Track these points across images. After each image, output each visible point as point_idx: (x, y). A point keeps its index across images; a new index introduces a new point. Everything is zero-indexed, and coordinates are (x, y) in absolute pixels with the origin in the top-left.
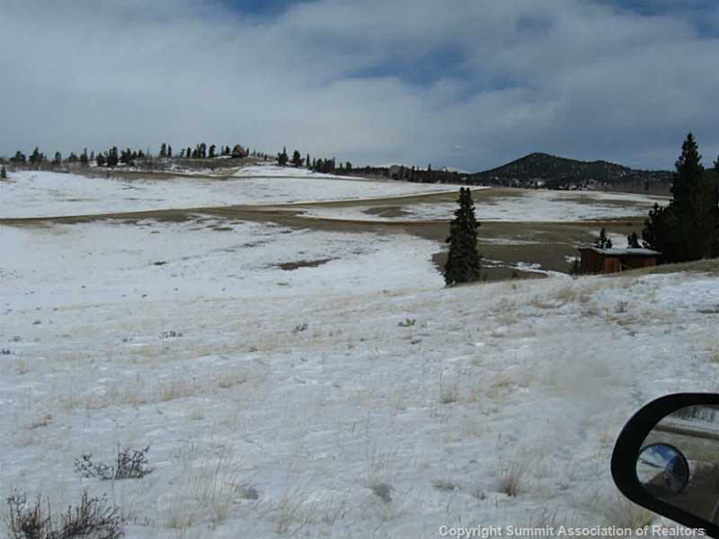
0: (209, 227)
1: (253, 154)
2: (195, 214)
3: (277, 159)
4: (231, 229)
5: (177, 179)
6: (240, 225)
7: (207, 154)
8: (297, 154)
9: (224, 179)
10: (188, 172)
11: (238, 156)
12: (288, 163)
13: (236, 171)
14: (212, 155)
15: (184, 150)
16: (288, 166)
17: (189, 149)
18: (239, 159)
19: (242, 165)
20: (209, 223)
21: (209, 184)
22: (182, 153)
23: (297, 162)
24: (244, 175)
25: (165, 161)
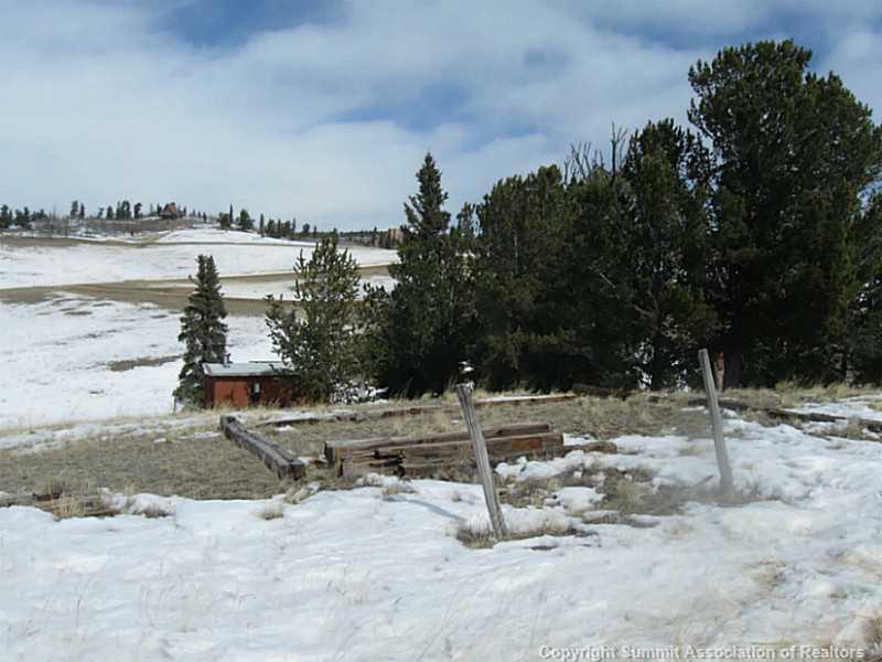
0: (63, 310)
1: (193, 215)
2: (60, 293)
3: (218, 221)
4: (90, 313)
5: (81, 247)
6: (106, 307)
7: (133, 215)
8: (244, 214)
9: (142, 246)
10: (99, 238)
11: (170, 216)
12: (233, 226)
13: (163, 236)
14: (137, 216)
15: (102, 209)
16: (232, 229)
17: (110, 209)
18: (171, 221)
19: (173, 229)
20: (66, 305)
21: (119, 253)
22: (101, 214)
23: (245, 223)
24: (173, 240)
25: (73, 223)
